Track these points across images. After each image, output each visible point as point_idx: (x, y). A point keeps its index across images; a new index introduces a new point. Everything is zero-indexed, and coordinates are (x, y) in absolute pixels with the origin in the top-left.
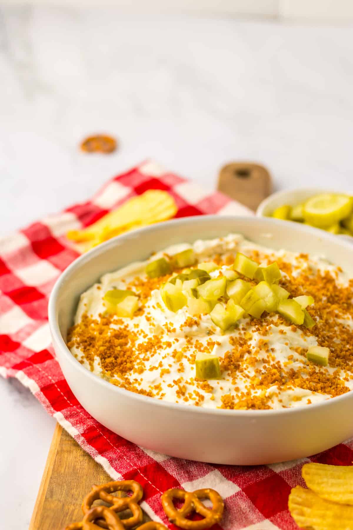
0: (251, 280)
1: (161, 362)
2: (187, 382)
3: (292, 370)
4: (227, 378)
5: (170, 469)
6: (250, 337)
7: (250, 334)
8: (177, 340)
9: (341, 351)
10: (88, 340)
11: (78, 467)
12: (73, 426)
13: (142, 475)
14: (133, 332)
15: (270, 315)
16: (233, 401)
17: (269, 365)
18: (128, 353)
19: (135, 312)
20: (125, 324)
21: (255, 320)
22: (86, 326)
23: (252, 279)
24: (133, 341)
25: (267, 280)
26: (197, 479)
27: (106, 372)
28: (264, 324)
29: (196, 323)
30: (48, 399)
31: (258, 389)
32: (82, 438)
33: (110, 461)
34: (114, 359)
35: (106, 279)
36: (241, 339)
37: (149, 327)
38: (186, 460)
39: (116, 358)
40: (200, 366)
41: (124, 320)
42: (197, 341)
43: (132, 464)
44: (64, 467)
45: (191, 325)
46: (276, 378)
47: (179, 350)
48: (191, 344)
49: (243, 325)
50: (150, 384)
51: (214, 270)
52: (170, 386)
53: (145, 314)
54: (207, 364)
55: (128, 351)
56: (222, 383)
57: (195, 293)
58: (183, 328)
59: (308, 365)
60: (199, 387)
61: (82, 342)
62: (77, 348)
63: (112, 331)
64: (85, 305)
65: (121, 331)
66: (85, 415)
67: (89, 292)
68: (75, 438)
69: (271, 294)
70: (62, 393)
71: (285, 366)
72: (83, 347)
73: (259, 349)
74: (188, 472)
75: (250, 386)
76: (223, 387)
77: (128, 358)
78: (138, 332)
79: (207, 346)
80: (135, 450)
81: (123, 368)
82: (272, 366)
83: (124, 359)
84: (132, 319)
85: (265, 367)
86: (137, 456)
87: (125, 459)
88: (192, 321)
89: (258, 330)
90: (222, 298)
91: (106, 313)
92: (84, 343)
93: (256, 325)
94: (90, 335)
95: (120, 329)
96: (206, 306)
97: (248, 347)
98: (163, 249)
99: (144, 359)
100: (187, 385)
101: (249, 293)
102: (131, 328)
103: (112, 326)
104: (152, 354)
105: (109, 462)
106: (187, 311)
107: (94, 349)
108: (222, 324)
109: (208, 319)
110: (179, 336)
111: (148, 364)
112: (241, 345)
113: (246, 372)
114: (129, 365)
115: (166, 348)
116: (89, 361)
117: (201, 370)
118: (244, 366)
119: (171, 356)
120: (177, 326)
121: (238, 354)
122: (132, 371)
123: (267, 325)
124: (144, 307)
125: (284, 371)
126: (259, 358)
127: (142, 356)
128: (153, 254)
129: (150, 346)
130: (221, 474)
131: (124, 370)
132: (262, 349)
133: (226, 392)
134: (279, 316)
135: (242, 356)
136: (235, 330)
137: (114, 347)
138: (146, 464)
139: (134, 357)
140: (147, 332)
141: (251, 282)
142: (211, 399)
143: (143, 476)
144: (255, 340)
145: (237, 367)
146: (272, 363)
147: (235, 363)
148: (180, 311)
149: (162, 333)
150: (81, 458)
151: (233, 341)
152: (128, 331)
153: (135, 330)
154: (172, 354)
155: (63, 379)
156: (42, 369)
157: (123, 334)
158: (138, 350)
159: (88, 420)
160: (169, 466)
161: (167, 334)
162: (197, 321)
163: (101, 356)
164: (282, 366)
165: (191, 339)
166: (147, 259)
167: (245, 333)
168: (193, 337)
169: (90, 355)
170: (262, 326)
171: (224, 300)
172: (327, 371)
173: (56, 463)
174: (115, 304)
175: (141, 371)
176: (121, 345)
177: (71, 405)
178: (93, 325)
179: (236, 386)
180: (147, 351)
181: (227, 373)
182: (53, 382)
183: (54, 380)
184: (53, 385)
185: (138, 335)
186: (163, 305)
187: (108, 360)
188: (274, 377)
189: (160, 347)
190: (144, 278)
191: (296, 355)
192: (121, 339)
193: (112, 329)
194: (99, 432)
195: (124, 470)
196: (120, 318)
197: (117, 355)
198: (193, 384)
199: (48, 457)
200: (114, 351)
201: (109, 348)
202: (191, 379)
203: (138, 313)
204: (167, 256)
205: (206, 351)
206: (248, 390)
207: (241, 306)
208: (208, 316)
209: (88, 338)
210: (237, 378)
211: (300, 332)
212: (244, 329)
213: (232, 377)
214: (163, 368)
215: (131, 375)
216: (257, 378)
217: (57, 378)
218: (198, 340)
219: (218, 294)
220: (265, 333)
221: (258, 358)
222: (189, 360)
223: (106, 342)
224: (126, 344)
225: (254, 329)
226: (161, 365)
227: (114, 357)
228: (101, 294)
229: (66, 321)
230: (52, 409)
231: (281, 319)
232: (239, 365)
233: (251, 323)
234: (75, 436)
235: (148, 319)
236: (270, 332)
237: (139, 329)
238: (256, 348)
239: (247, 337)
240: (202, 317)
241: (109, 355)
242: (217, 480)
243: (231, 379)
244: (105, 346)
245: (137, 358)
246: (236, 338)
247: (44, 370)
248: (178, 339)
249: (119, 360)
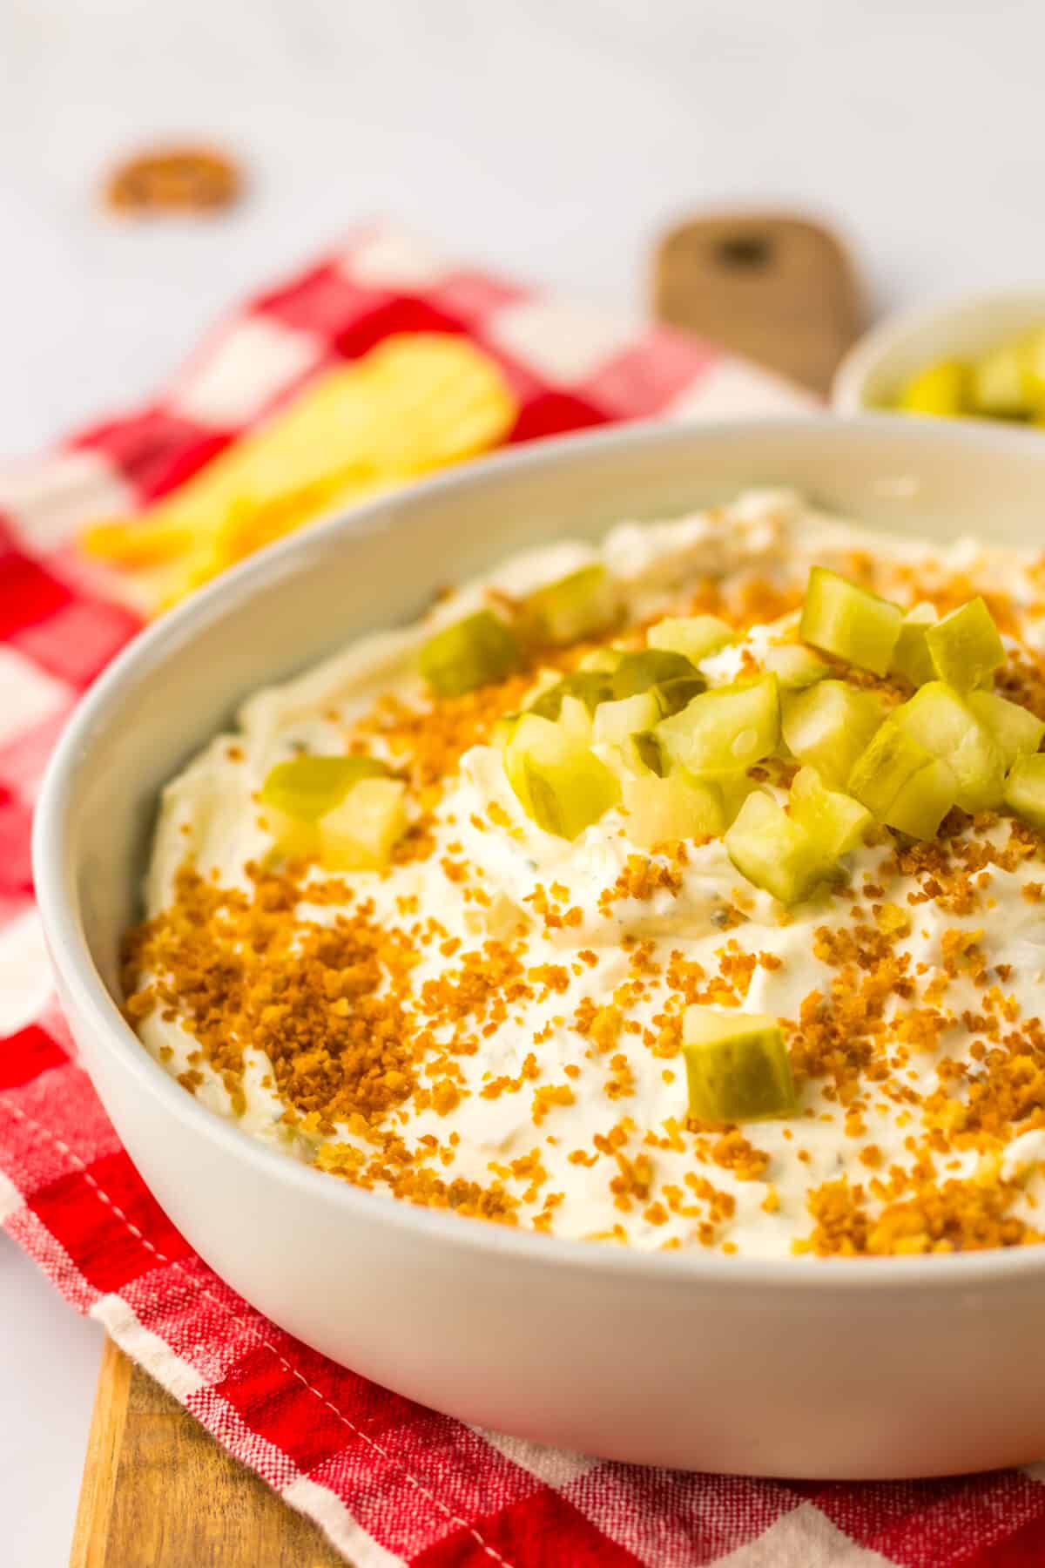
0: (878, 679)
1: (531, 1058)
2: (651, 1140)
4: (825, 1107)
5: (607, 1515)
6: (903, 923)
7: (901, 913)
8: (590, 958)
10: (209, 980)
11: (214, 1532)
12: (176, 1351)
13: (491, 1552)
14: (396, 931)
15: (978, 822)
16: (861, 1208)
17: (994, 1039)
18: (385, 1027)
19: (397, 846)
20: (360, 899)
21: (916, 850)
22: (197, 918)
23: (883, 675)
24: (401, 972)
25: (949, 675)
26: (729, 1549)
27: (299, 1114)
28: (956, 863)
29: (669, 881)
30: (62, 1243)
31: (963, 1148)
32: (221, 1406)
33: (350, 1501)
34: (326, 1053)
35: (262, 713)
36: (863, 933)
37: (463, 905)
38: (673, 1473)
39: (335, 1049)
40: (706, 1066)
41: (352, 881)
42: (676, 955)
43: (443, 1508)
44: (155, 1538)
45: (644, 892)
46: (1031, 1096)
47: (604, 999)
48: (654, 970)
49: (866, 876)
50: (489, 1158)
51: (717, 647)
52: (578, 1158)
53: (440, 852)
54: (737, 1059)
55: (386, 1016)
56: (805, 1134)
57: (651, 751)
58: (613, 906)
60: (708, 1156)
61: (181, 993)
62: (169, 1017)
63: (306, 933)
64: (186, 829)
65: (345, 932)
66: (221, 1300)
67: (195, 775)
68: (192, 1407)
69: (972, 734)
70: (118, 1212)
72: (191, 1012)
73: (945, 973)
74: (686, 1523)
75: (925, 1137)
76: (809, 1151)
77: (385, 1048)
78: (416, 929)
79: (721, 976)
80: (450, 1441)
81: (369, 1092)
82: (1006, 1040)
83: (371, 1053)
84: (385, 875)
85: (978, 1051)
86: (462, 1465)
87: (410, 1484)
88: (648, 874)
89: (933, 891)
90: (763, 766)
91: (274, 857)
92: (194, 996)
93: (921, 870)
94: (216, 958)
95: (341, 922)
96: (703, 803)
97: (896, 970)
98: (481, 568)
99: (454, 1049)
100: (656, 1154)
101: (881, 738)
102: (387, 916)
103: (308, 912)
104: (488, 1021)
105: (348, 1507)
106: (622, 833)
107: (239, 1019)
108: (782, 880)
109: (717, 861)
110: (598, 939)
111: (474, 1070)
112: (867, 961)
113: (900, 1076)
114: (392, 1078)
115: (544, 996)
116: (225, 1071)
117: (711, 1082)
118: (891, 1052)
119: (570, 1029)
120: (585, 897)
121: (856, 1003)
122: (411, 1100)
123: (970, 869)
124: (429, 819)
126: (949, 1012)
127: (444, 1035)
128: (441, 595)
129: (474, 989)
130: (827, 1520)
131: (372, 1098)
132: (959, 972)
133: (823, 1175)
134: (1013, 825)
135: (874, 1010)
136: (834, 898)
137: (322, 1002)
138: (505, 1500)
139: (413, 1038)
140: (456, 927)
141: (878, 688)
142: (765, 1206)
143: (499, 1557)
144: (926, 935)
145: (860, 1058)
146: (1006, 1029)
147: (850, 1041)
148: (593, 833)
149: (522, 930)
150: (225, 1492)
151: (834, 948)
152: (375, 930)
153: (406, 924)
154: (574, 1021)
155: (116, 1149)
156: (24, 1110)
157: (356, 943)
158: (426, 1011)
159: (237, 1320)
160: (601, 1504)
161: (546, 936)
162: (670, 871)
163: (270, 1046)
165: (651, 948)
166: (416, 616)
167: (877, 910)
168: (658, 941)
169: (225, 1044)
170: (947, 872)
171: (775, 775)
173: (120, 1520)
174: (309, 816)
175: (448, 1101)
176: (351, 993)
177: (161, 1257)
178: (223, 914)
179: (866, 1142)
180: (463, 1010)
181: (819, 1085)
182: (77, 1163)
183: (81, 1156)
184: (77, 1177)
185: (417, 943)
186: (517, 809)
187: (302, 1063)
188: (1026, 1090)
189: (521, 990)
190: (415, 698)
192: (350, 964)
193: (307, 925)
194: (290, 1371)
195: (413, 1537)
196: (336, 876)
197: (340, 1037)
198: (681, 1147)
199: (82, 1498)
200: (326, 1020)
201: (301, 1010)
202: (670, 1124)
203: (408, 846)
204: (498, 597)
205: (718, 995)
206: (918, 1154)
207: (853, 795)
208: (716, 846)
209: (209, 972)
210: (865, 1107)
212: (871, 891)
213: (845, 1102)
214: (543, 1082)
215: (404, 1118)
216: (951, 1104)
217: (94, 1145)
218: (680, 951)
219: (748, 747)
220: (967, 904)
221: (943, 1014)
222: (650, 1040)
223: (288, 982)
224: (372, 986)
225: (915, 887)
226: (531, 1070)
227: (326, 1047)
228: (247, 777)
229: (111, 903)
230: (83, 1283)
231: (1025, 836)
232: (868, 1050)
233: (898, 862)
234: (189, 1397)
235: (455, 873)
236: (985, 896)
237: (422, 917)
238: (932, 969)
239: (887, 926)
240: (692, 851)
241: (304, 1039)
242: (817, 1553)
243: (838, 1111)
244: (285, 1001)
245: (426, 1042)
246: (842, 932)
247: (34, 1117)
248: (595, 951)
249: (349, 1059)
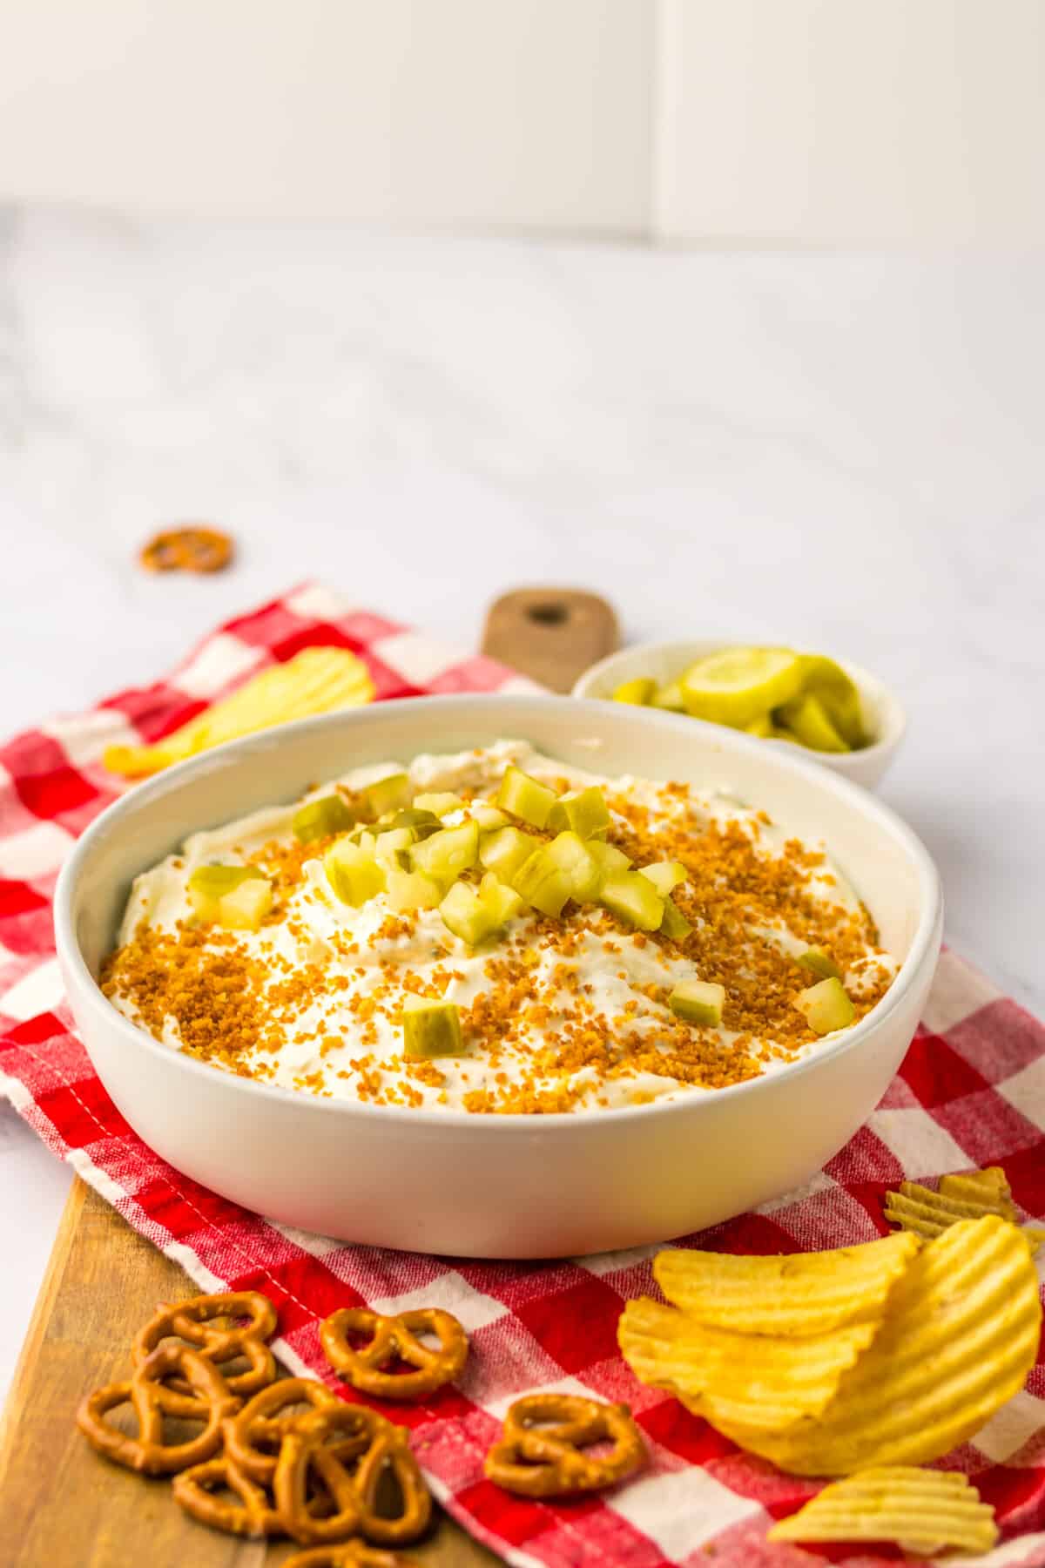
0: (539, 831)
1: (322, 1023)
2: (383, 1066)
3: (633, 1034)
4: (479, 1053)
5: (342, 1271)
6: (535, 960)
7: (535, 954)
8: (361, 972)
9: (757, 996)
10: (149, 978)
11: (124, 1271)
12: (112, 1179)
13: (275, 1282)
14: (258, 961)
15: (583, 908)
16: (492, 1105)
17: (579, 1024)
18: (245, 1008)
19: (265, 916)
20: (241, 943)
21: (546, 920)
22: (146, 950)
23: (542, 829)
24: (258, 981)
25: (577, 828)
26: (408, 1291)
27: (191, 1048)
28: (569, 930)
29: (407, 930)
30: (53, 1122)
31: (552, 1076)
32: (134, 1206)
33: (200, 1253)
34: (211, 1020)
35: (197, 847)
36: (513, 965)
37: (296, 946)
38: (385, 1251)
39: (216, 1019)
40: (413, 1023)
41: (237, 934)
42: (409, 973)
43: (251, 1260)
44: (91, 1270)
45: (393, 935)
46: (594, 1051)
47: (366, 994)
48: (396, 980)
49: (518, 934)
50: (294, 1074)
51: (452, 809)
52: (343, 1075)
53: (289, 919)
54: (430, 1020)
55: (247, 1003)
56: (466, 1066)
57: (405, 860)
58: (376, 942)
59: (672, 1025)
60: (413, 1075)
61: (133, 985)
62: (124, 996)
63: (206, 958)
64: (144, 902)
65: (229, 959)
66: (141, 1156)
67: (153, 873)
68: (118, 1207)
69: (585, 861)
70: (87, 1109)
71: (617, 1025)
72: (136, 996)
73: (555, 987)
74: (387, 1278)
75: (532, 1070)
76: (468, 1073)
77: (244, 1019)
78: (270, 960)
79: (432, 983)
80: (261, 1232)
81: (233, 1040)
82: (585, 1025)
83: (235, 1020)
84: (256, 932)
85: (569, 1029)
86: (265, 1243)
87: (235, 1249)
88: (396, 925)
89: (554, 942)
90: (469, 874)
91: (195, 920)
92: (139, 986)
93: (548, 932)
94: (153, 967)
95: (228, 954)
96: (430, 889)
97: (529, 985)
98: (335, 777)
99: (283, 1020)
100: (384, 1073)
101: (532, 858)
102: (255, 952)
103: (210, 948)
104: (302, 1005)
105: (198, 1256)
106: (384, 904)
107: (162, 999)
108: (467, 929)
109: (434, 920)
110: (366, 961)
111: (291, 1030)
112: (514, 979)
113: (524, 1040)
114: (246, 1033)
115: (334, 992)
116: (152, 1025)
117: (416, 1033)
118: (521, 1027)
119: (346, 1009)
120: (361, 938)
121: (505, 1001)
122: (255, 1046)
123: (576, 933)
124: (285, 904)
125: (614, 1037)
126: (555, 1008)
127: (278, 1013)
128: (311, 788)
129: (297, 989)
130: (464, 1281)
131: (234, 1045)
132: (563, 987)
133: (474, 1085)
134: (604, 912)
135: (514, 1005)
136: (500, 945)
137: (211, 995)
138: (286, 1259)
139: (260, 1015)
140: (291, 958)
141: (539, 835)
142: (439, 1100)
143: (279, 1285)
144: (546, 966)
145: (503, 1030)
146: (586, 1019)
147: (499, 1020)
148: (369, 904)
149: (328, 959)
150: (132, 1253)
151: (495, 971)
152: (247, 959)
153: (264, 957)
154: (348, 1005)
155: (89, 1075)
156: (39, 1055)
157: (235, 965)
158: (269, 1001)
159: (149, 1166)
160: (340, 1265)
161: (339, 960)
162: (408, 923)
163: (180, 1014)
164: (611, 1026)
165: (396, 968)
166: (298, 799)
167: (522, 952)
168: (399, 964)
169: (154, 1011)
170: (563, 934)
171: (474, 878)
172: (717, 1038)
173: (72, 1262)
174: (215, 897)
175: (276, 1046)
176: (229, 991)
177: (109, 1134)
178: (161, 947)
179: (499, 1071)
180: (290, 1000)
181: (478, 1042)
182: (66, 1082)
183: (70, 1079)
184: (66, 1089)
185: (270, 967)
186: (330, 892)
187: (196, 1024)
188: (590, 1047)
189: (322, 989)
190: (287, 842)
191: (645, 1002)
192: (230, 976)
193: (208, 954)
194: (175, 1192)
195: (233, 1272)
196: (228, 931)
197: (219, 1013)
198: (399, 1070)
199: (53, 1253)
200: (212, 1003)
201: (199, 998)
202: (394, 1057)
203: (271, 918)
204: (347, 792)
205: (430, 994)
206: (527, 1078)
207: (515, 889)
208: (435, 913)
209: (149, 974)
210: (501, 1054)
211: (654, 948)
212: (520, 942)
213: (491, 1051)
214: (327, 1035)
215: (250, 1055)
216: (549, 1053)
217: (76, 1074)
218: (412, 969)
219: (459, 860)
220: (571, 950)
221: (552, 1008)
222: (389, 1016)
223: (193, 983)
224: (241, 988)
225: (544, 940)
226: (322, 1029)
227: (212, 1017)
228: (183, 877)
229: (98, 942)
230: (63, 1144)
231: (609, 918)
232: (508, 1026)
233: (536, 928)
234: (117, 1201)
235: (295, 931)
236: (581, 947)
237: (273, 954)
238: (547, 984)
239: (527, 961)
240: (421, 914)
241: (199, 1012)
242: (456, 1295)
243: (487, 1056)
244: (191, 992)
245: (267, 1016)
246: (501, 963)
247: (45, 1058)
248: (365, 968)
249: (223, 1024)
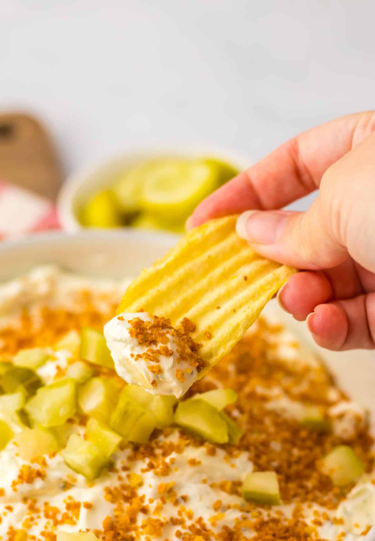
3: (225, 528)
6: (139, 481)
7: (139, 477)
8: (10, 509)
9: (290, 464)
15: (164, 432)
17: (184, 527)
28: (158, 452)
29: (39, 474)
36: (124, 487)
42: (46, 504)
45: (30, 480)
47: (19, 526)
48: (37, 511)
49: (122, 463)
51: (44, 362)
57: (25, 418)
58: (17, 487)
59: (248, 512)
71: (214, 524)
73: (161, 502)
79: (67, 512)
82: (189, 528)
85: (178, 534)
88: (30, 472)
89: (151, 466)
93: (144, 457)
97: (140, 502)
101: (121, 404)
106: (17, 455)
109: (59, 464)
110: (12, 500)
112: (127, 499)
120: (5, 484)
121: (125, 518)
123: (165, 454)
125: (213, 534)
126: (165, 518)
132: (167, 501)
134: (179, 432)
135: (133, 520)
136: (111, 474)
144: (151, 486)
146: (188, 523)
147: (125, 536)
151: (112, 495)
162: (40, 470)
164: (209, 526)
165: (35, 501)
167: (128, 476)
168: (37, 498)
170: (155, 457)
172: (280, 513)
191: (226, 498)
205: (67, 521)
207: (114, 430)
208: (58, 457)
211: (221, 453)
212: (125, 469)
218: (47, 501)
219: (65, 412)
220: (166, 471)
221: (162, 520)
225: (143, 465)
231: (185, 437)
232: (132, 539)
233: (134, 455)
236: (173, 467)
239: (134, 482)
240: (49, 461)
246: (116, 489)
248: (11, 506)
